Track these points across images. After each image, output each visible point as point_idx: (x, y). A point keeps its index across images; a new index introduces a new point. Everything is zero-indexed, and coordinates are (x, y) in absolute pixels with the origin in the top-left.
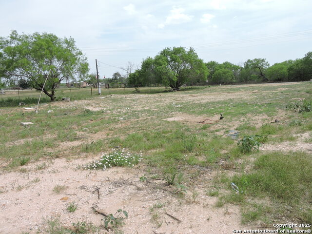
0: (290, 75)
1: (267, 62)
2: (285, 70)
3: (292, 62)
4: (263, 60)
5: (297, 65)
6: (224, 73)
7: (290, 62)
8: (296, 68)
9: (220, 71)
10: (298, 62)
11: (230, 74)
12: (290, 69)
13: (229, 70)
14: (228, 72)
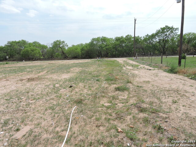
0: (83, 54)
1: (66, 44)
2: (79, 50)
3: (83, 45)
4: (63, 42)
5: (86, 47)
6: (33, 51)
7: (82, 45)
8: (85, 48)
9: (29, 49)
10: (87, 45)
11: (37, 51)
12: (82, 49)
13: (37, 48)
14: (36, 50)
